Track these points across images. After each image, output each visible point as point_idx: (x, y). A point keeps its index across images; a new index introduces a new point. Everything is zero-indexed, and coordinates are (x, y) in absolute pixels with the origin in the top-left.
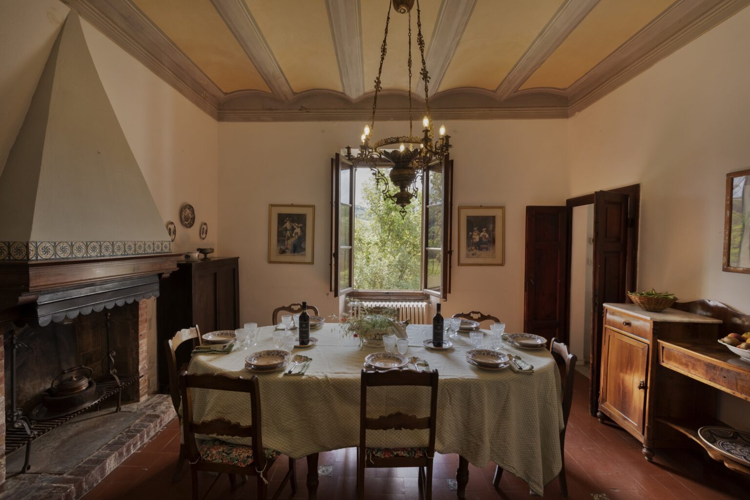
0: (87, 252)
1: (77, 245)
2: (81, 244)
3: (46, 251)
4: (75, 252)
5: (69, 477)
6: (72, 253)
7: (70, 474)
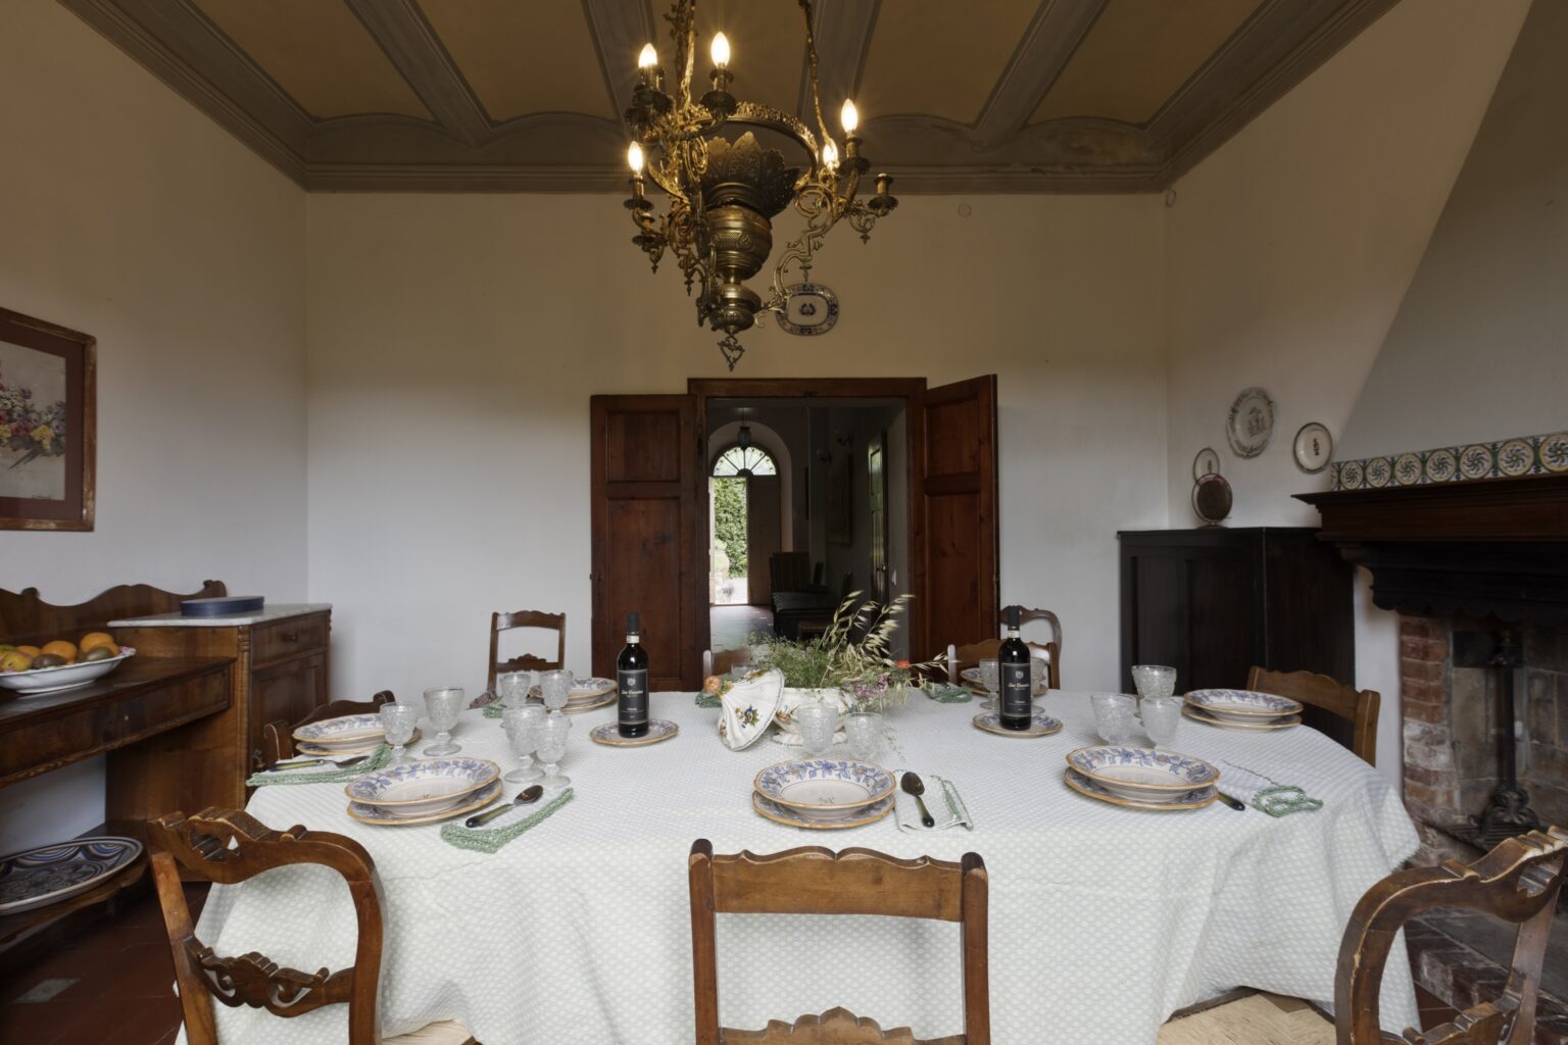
0: (1424, 472)
1: (1403, 460)
2: (1412, 459)
3: (1352, 477)
4: (1398, 474)
5: (1424, 923)
6: (1393, 476)
7: (1426, 920)
